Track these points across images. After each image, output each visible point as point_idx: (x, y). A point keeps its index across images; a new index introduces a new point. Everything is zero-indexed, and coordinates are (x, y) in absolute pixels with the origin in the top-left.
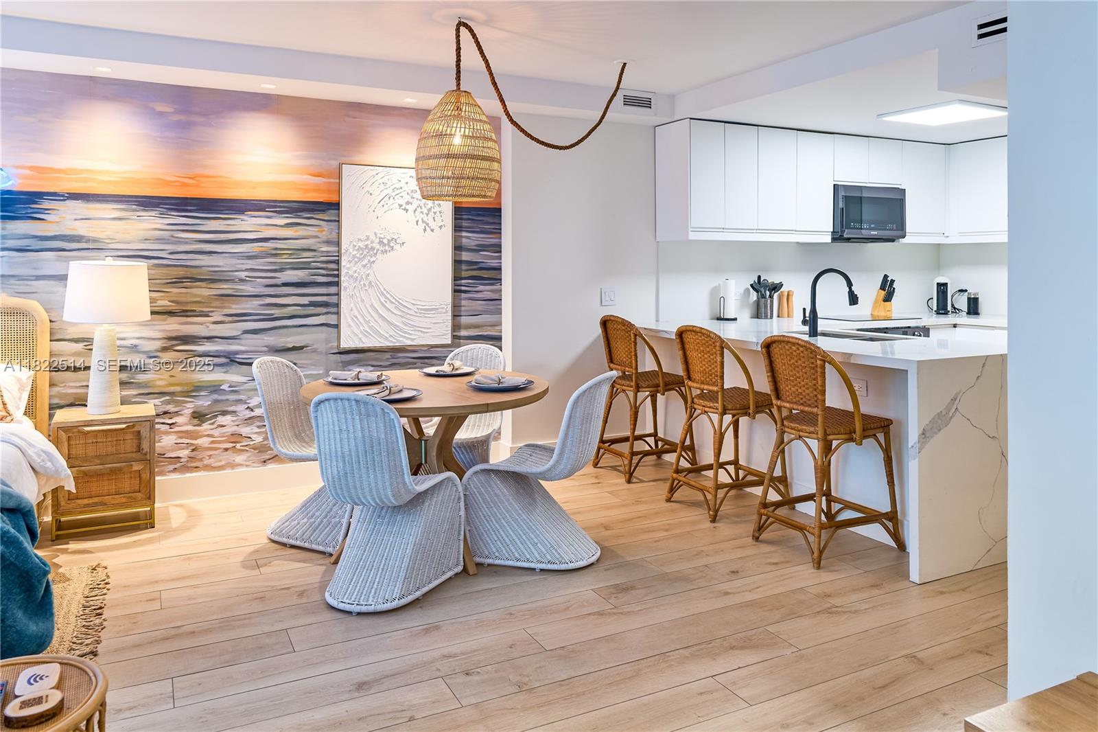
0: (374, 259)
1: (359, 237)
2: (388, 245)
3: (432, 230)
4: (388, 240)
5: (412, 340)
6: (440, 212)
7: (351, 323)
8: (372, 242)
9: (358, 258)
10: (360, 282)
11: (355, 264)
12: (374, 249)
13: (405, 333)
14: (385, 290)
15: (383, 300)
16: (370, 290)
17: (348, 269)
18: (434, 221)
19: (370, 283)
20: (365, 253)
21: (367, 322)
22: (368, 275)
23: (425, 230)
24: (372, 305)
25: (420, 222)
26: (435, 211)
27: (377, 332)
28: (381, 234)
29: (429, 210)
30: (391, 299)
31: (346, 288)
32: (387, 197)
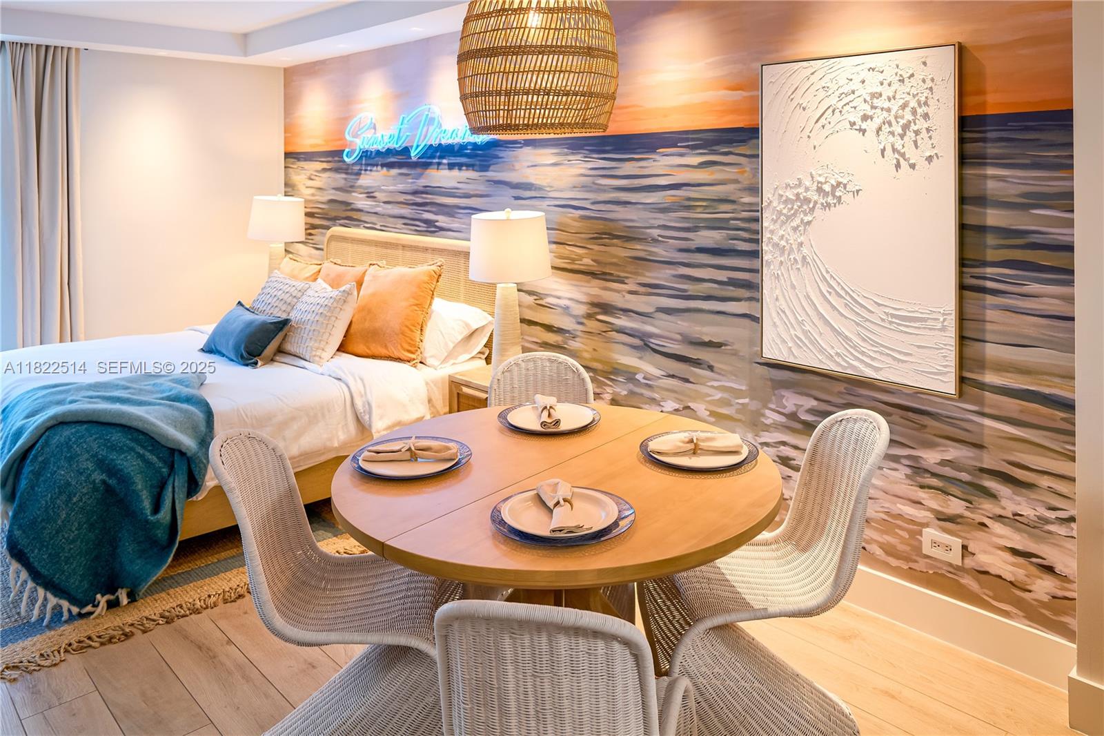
0: (809, 218)
1: (786, 181)
2: (832, 194)
3: (913, 166)
4: (832, 185)
5: (877, 369)
6: (928, 130)
7: (776, 320)
8: (807, 189)
9: (785, 215)
10: (789, 255)
11: (781, 226)
12: (810, 202)
13: (863, 353)
14: (828, 272)
15: (824, 289)
16: (803, 270)
17: (772, 232)
18: (917, 147)
19: (804, 258)
20: (795, 207)
21: (801, 323)
22: (801, 244)
23: (898, 166)
24: (808, 297)
25: (889, 151)
26: (916, 128)
27: (814, 342)
28: (820, 175)
29: (906, 127)
30: (838, 289)
31: (769, 264)
32: (830, 111)
